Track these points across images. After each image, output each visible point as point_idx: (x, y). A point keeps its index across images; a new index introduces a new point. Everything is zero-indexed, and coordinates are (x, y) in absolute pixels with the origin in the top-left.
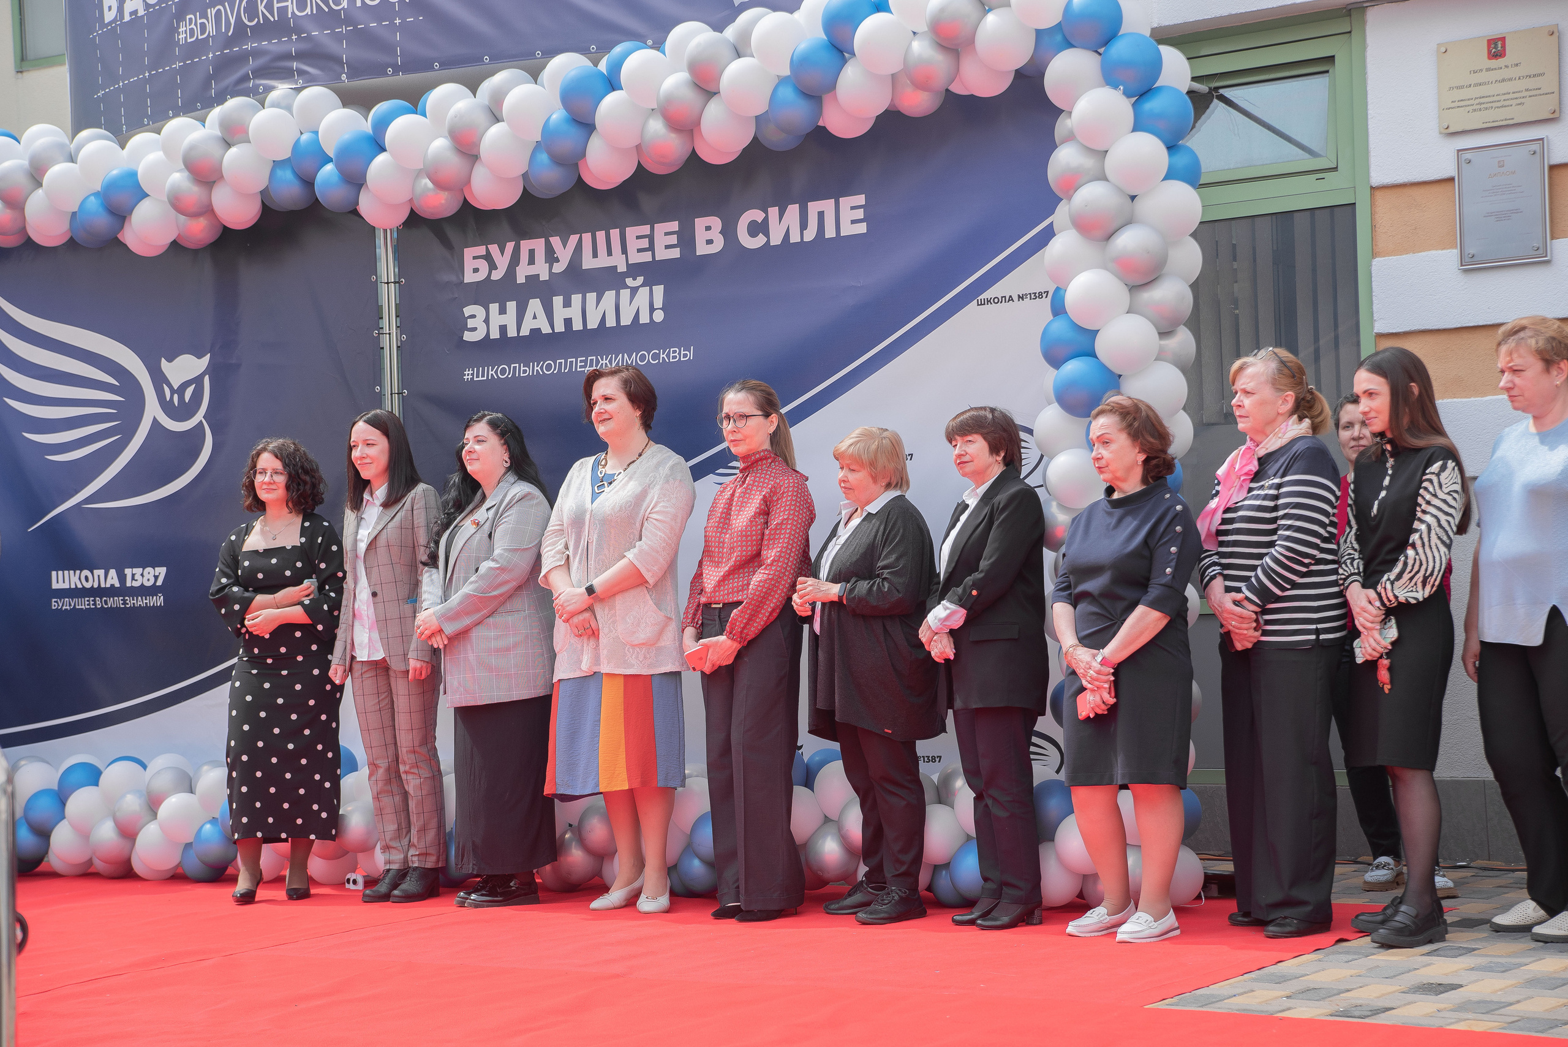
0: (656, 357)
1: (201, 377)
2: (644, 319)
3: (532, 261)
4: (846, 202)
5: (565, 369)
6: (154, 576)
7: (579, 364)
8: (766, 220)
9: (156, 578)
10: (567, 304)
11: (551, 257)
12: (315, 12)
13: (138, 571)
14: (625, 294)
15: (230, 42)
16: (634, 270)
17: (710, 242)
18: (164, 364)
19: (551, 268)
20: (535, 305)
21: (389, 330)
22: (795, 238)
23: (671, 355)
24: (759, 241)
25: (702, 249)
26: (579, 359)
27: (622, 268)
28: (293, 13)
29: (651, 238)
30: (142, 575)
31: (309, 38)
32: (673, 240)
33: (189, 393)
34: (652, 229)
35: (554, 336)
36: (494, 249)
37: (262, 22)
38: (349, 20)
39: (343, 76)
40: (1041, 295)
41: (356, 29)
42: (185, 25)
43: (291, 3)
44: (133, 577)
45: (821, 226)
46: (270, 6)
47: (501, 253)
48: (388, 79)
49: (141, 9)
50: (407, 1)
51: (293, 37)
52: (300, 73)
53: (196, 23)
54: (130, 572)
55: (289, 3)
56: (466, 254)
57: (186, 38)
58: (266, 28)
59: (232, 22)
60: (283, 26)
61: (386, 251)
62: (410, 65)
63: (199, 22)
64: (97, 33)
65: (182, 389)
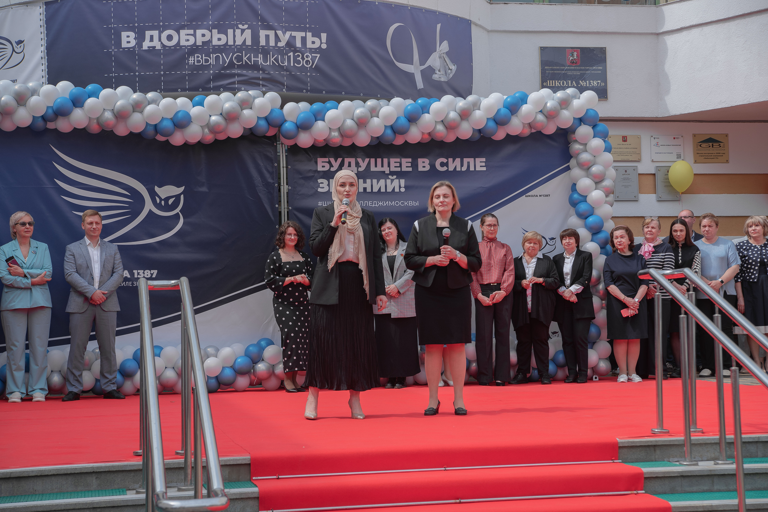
0: (402, 203)
2: (397, 190)
4: (478, 160)
5: (364, 204)
6: (151, 273)
7: (370, 204)
8: (448, 162)
9: (152, 274)
10: (365, 182)
11: (358, 165)
12: (271, 64)
13: (141, 272)
14: (389, 181)
15: (224, 68)
16: (392, 173)
17: (424, 167)
18: (157, 189)
19: (358, 169)
21: (284, 185)
22: (458, 169)
23: (409, 203)
24: (445, 169)
25: (420, 169)
26: (369, 202)
27: (387, 172)
28: (261, 63)
29: (400, 163)
30: (144, 273)
31: (269, 74)
32: (410, 165)
33: (171, 201)
34: (401, 160)
36: (332, 160)
37: (244, 64)
38: (287, 70)
39: (284, 90)
40: (547, 196)
41: (290, 74)
42: (194, 58)
43: (260, 59)
44: (138, 274)
45: (469, 166)
46: (249, 59)
47: (336, 161)
48: (304, 94)
49: (158, 47)
50: (313, 67)
51: (261, 72)
52: (263, 86)
53: (202, 58)
54: (135, 272)
55: (259, 59)
56: (320, 160)
57: (194, 63)
58: (246, 66)
59: (228, 61)
60: (256, 67)
61: (283, 155)
62: (313, 90)
63: (204, 58)
64: (113, 50)
65: (167, 199)
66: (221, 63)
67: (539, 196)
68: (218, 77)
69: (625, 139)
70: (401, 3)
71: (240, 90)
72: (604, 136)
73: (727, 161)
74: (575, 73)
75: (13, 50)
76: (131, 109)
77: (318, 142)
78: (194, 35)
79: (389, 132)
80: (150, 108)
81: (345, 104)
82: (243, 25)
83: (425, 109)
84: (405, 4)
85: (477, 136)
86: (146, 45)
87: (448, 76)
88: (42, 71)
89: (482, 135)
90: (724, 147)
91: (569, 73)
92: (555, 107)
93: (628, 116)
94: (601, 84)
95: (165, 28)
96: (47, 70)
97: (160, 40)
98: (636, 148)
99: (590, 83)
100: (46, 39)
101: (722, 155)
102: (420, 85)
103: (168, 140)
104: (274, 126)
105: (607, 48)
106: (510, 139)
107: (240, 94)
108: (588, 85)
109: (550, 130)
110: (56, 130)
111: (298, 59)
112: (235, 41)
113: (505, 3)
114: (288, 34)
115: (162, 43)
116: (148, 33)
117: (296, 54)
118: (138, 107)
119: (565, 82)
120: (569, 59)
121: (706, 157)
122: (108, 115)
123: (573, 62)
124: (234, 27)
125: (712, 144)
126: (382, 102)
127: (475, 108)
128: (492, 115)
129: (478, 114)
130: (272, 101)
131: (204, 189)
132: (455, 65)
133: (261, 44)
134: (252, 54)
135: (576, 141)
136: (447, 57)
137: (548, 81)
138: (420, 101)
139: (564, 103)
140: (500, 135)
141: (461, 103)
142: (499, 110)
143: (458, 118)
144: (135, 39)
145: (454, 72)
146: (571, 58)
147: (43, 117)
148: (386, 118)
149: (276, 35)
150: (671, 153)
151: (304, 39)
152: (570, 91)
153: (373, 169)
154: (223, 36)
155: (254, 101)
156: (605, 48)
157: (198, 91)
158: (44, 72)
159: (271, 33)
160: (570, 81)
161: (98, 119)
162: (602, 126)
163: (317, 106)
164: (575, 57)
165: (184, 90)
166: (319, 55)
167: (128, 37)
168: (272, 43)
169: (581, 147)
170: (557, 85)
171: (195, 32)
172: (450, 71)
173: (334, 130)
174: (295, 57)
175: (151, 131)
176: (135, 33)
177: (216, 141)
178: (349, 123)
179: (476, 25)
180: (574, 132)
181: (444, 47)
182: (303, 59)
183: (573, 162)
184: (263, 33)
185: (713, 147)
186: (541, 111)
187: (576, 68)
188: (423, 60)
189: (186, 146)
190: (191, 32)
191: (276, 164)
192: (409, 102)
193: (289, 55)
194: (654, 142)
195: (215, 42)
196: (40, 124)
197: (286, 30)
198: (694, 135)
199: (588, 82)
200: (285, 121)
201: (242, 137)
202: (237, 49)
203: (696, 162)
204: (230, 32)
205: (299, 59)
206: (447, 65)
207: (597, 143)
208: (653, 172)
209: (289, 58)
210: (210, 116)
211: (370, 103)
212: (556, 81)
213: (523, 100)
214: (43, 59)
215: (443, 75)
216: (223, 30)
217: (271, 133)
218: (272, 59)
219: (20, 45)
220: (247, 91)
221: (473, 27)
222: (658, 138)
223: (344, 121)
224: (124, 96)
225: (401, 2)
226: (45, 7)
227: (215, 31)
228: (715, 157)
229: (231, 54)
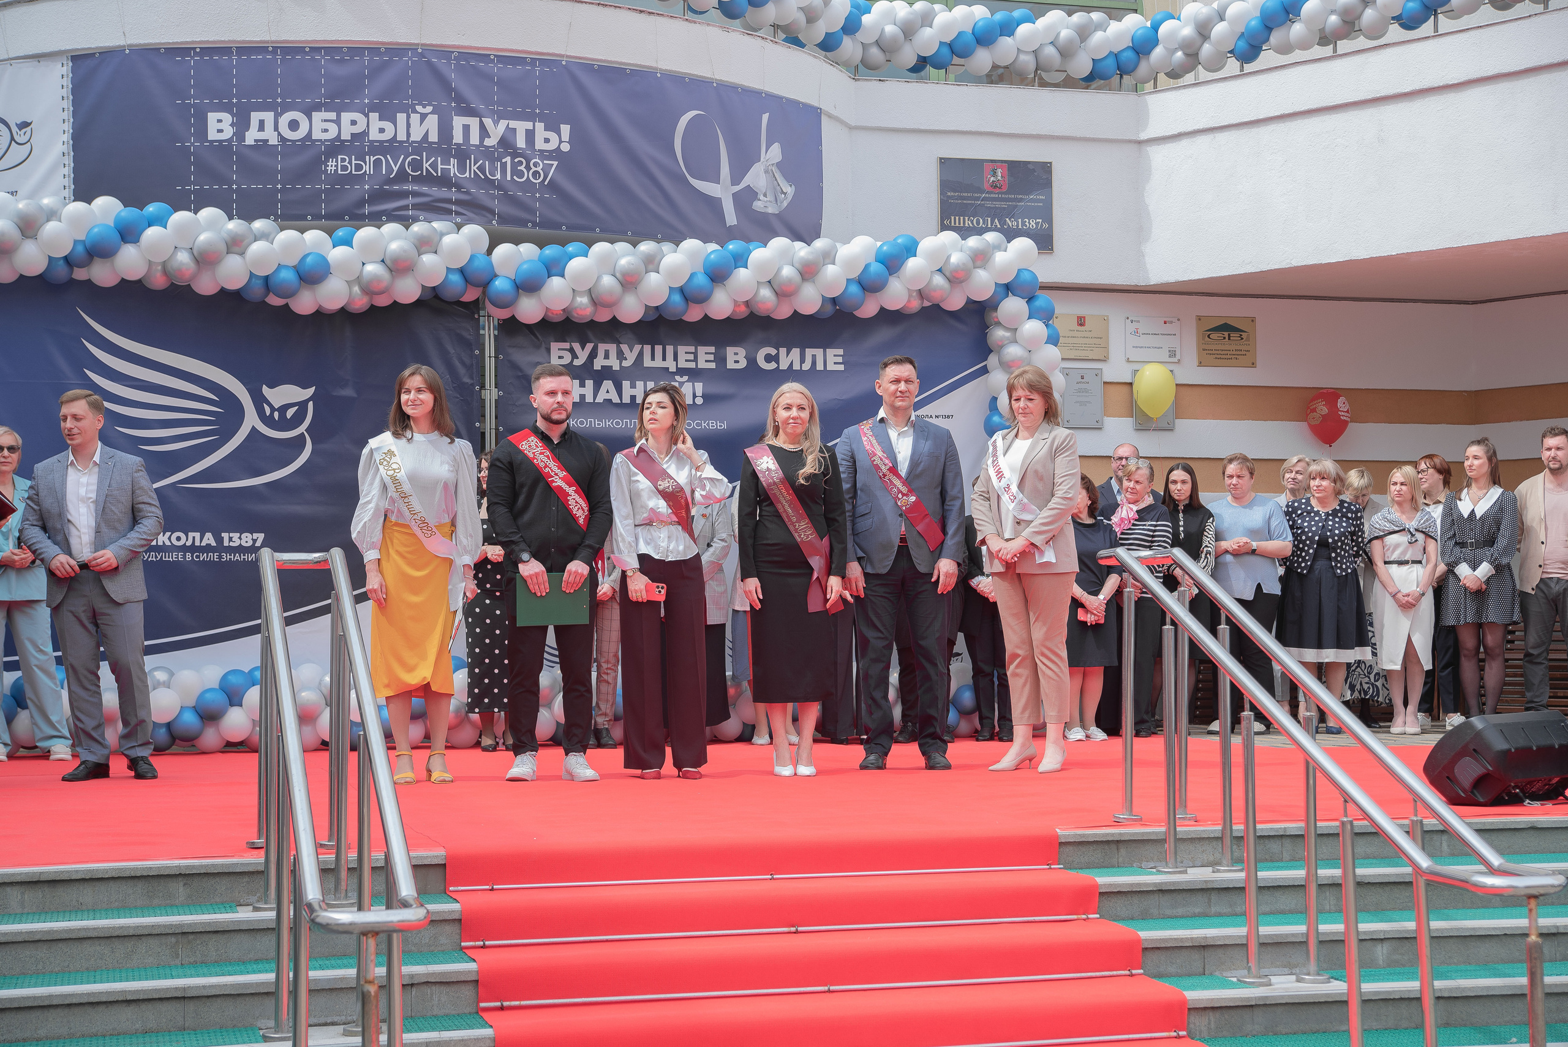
1: (306, 402)
3: (607, 357)
4: (830, 352)
6: (252, 539)
8: (778, 355)
9: (255, 541)
10: (633, 386)
11: (621, 356)
12: (472, 177)
13: (235, 536)
15: (390, 181)
16: (681, 372)
17: (737, 362)
18: (265, 390)
19: (621, 364)
20: (608, 384)
21: (490, 387)
22: (796, 367)
23: (710, 425)
24: (772, 366)
25: (731, 365)
27: (673, 369)
28: (455, 174)
29: (695, 354)
30: (240, 538)
31: (468, 193)
32: (711, 357)
33: (290, 413)
34: (696, 349)
35: (621, 405)
36: (577, 346)
37: (424, 174)
38: (500, 187)
39: (494, 222)
40: (948, 417)
41: (506, 194)
42: (337, 161)
43: (453, 167)
44: (231, 539)
45: (814, 363)
46: (434, 166)
47: (583, 349)
48: (529, 230)
49: (274, 141)
50: (546, 183)
51: (454, 190)
52: (458, 213)
53: (350, 163)
54: (225, 535)
55: (451, 167)
56: (555, 346)
57: (336, 171)
58: (428, 179)
59: (396, 169)
60: (445, 181)
61: (490, 335)
62: (545, 224)
63: (354, 162)
64: (192, 144)
65: (284, 409)
66: (384, 173)
67: (934, 417)
68: (379, 196)
69: (1081, 321)
70: (700, 76)
71: (416, 220)
72: (1046, 316)
73: (1253, 365)
74: (998, 204)
75: (12, 139)
76: (224, 248)
77: (553, 313)
78: (338, 122)
79: (677, 298)
80: (257, 248)
81: (600, 248)
82: (424, 107)
83: (740, 260)
84: (708, 78)
85: (830, 309)
86: (252, 136)
87: (779, 204)
88: (64, 176)
89: (838, 308)
90: (1248, 339)
91: (989, 204)
92: (964, 264)
93: (1088, 282)
94: (1042, 225)
95: (286, 108)
96: (72, 175)
97: (276, 128)
98: (1101, 338)
99: (1023, 223)
100: (72, 120)
101: (1244, 353)
102: (731, 218)
103: (287, 304)
104: (477, 285)
105: (1053, 164)
106: (886, 316)
107: (416, 228)
108: (1020, 227)
109: (955, 302)
110: (89, 282)
111: (519, 168)
112: (408, 135)
113: (880, 80)
114: (503, 125)
115: (279, 134)
116: (255, 117)
117: (516, 160)
118: (235, 245)
119: (981, 221)
120: (989, 180)
121: (1219, 356)
122: (183, 258)
123: (996, 186)
124: (409, 110)
125: (1229, 335)
126: (666, 247)
127: (827, 261)
128: (855, 275)
129: (831, 270)
130: (473, 240)
131: (348, 392)
132: (793, 186)
133: (454, 141)
134: (439, 158)
135: (998, 324)
136: (777, 170)
137: (953, 218)
138: (731, 247)
139: (980, 258)
140: (869, 309)
141: (801, 250)
142: (867, 266)
143: (797, 278)
144: (232, 125)
145: (790, 197)
146: (992, 179)
147: (66, 259)
148: (672, 273)
149: (482, 126)
150: (1159, 348)
151: (530, 135)
152: (991, 237)
153: (648, 362)
154: (388, 125)
155: (441, 239)
156: (1051, 163)
157: (343, 219)
158: (67, 179)
159: (474, 123)
160: (989, 219)
161: (164, 264)
162: (1043, 299)
163: (551, 251)
164: (999, 178)
165: (317, 217)
166: (555, 163)
167: (220, 121)
168: (475, 139)
169: (1007, 334)
170: (967, 225)
171: (339, 116)
172: (783, 196)
173: (581, 294)
174: (514, 166)
175: (258, 288)
176: (233, 115)
177: (373, 308)
178: (607, 281)
179: (830, 116)
180: (995, 308)
181: (773, 154)
182: (528, 168)
183: (992, 361)
184: (458, 122)
185: (1229, 339)
186: (939, 270)
187: (1000, 196)
188: (737, 176)
189: (320, 316)
190: (332, 115)
191: (477, 352)
192: (713, 247)
193: (504, 161)
194: (1131, 327)
195: (374, 135)
196: (61, 271)
197: (500, 118)
198: (1199, 318)
199: (1020, 220)
200: (496, 276)
201: (419, 303)
202: (413, 148)
203: (1200, 364)
204: (401, 117)
205: (522, 168)
206: (779, 185)
207: (1033, 327)
208: (1129, 381)
209: (504, 165)
210: (364, 264)
211: (646, 247)
212: (967, 218)
213: (911, 250)
214: (66, 157)
215: (770, 202)
216: (388, 115)
217: (469, 297)
218: (474, 168)
219: (24, 130)
220: (430, 222)
221: (825, 120)
222: (1139, 322)
223: (599, 278)
224: (211, 225)
225: (701, 74)
226: (70, 64)
227: (374, 116)
228: (1233, 356)
229: (403, 156)
